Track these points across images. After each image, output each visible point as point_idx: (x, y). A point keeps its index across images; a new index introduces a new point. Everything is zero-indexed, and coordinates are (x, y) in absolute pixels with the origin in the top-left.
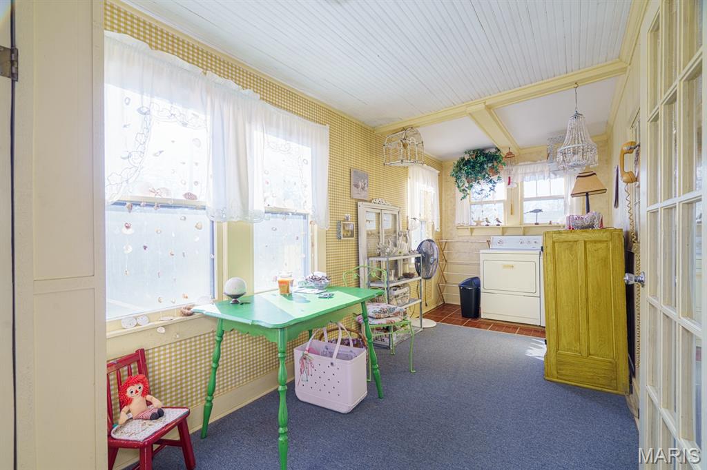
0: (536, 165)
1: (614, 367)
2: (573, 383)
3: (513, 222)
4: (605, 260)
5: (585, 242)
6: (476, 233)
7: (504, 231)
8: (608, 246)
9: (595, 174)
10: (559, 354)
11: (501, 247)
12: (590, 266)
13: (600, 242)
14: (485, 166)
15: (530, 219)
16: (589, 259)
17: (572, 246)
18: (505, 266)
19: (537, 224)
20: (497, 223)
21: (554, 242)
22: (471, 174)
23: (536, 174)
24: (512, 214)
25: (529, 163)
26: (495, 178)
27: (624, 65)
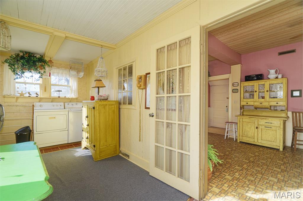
0: (59, 70)
1: (116, 146)
2: (104, 158)
3: (46, 95)
4: (114, 111)
5: (109, 105)
6: (19, 100)
7: (41, 100)
8: (115, 106)
9: (101, 80)
10: (101, 149)
11: (42, 108)
12: (110, 114)
13: (113, 105)
14: (37, 64)
15: (55, 95)
16: (110, 111)
17: (105, 107)
18: (50, 118)
19: (59, 97)
20: (29, 95)
21: (99, 105)
22: (26, 65)
23: (59, 74)
24: (45, 91)
25: (56, 68)
26: (42, 72)
27: (116, 48)
